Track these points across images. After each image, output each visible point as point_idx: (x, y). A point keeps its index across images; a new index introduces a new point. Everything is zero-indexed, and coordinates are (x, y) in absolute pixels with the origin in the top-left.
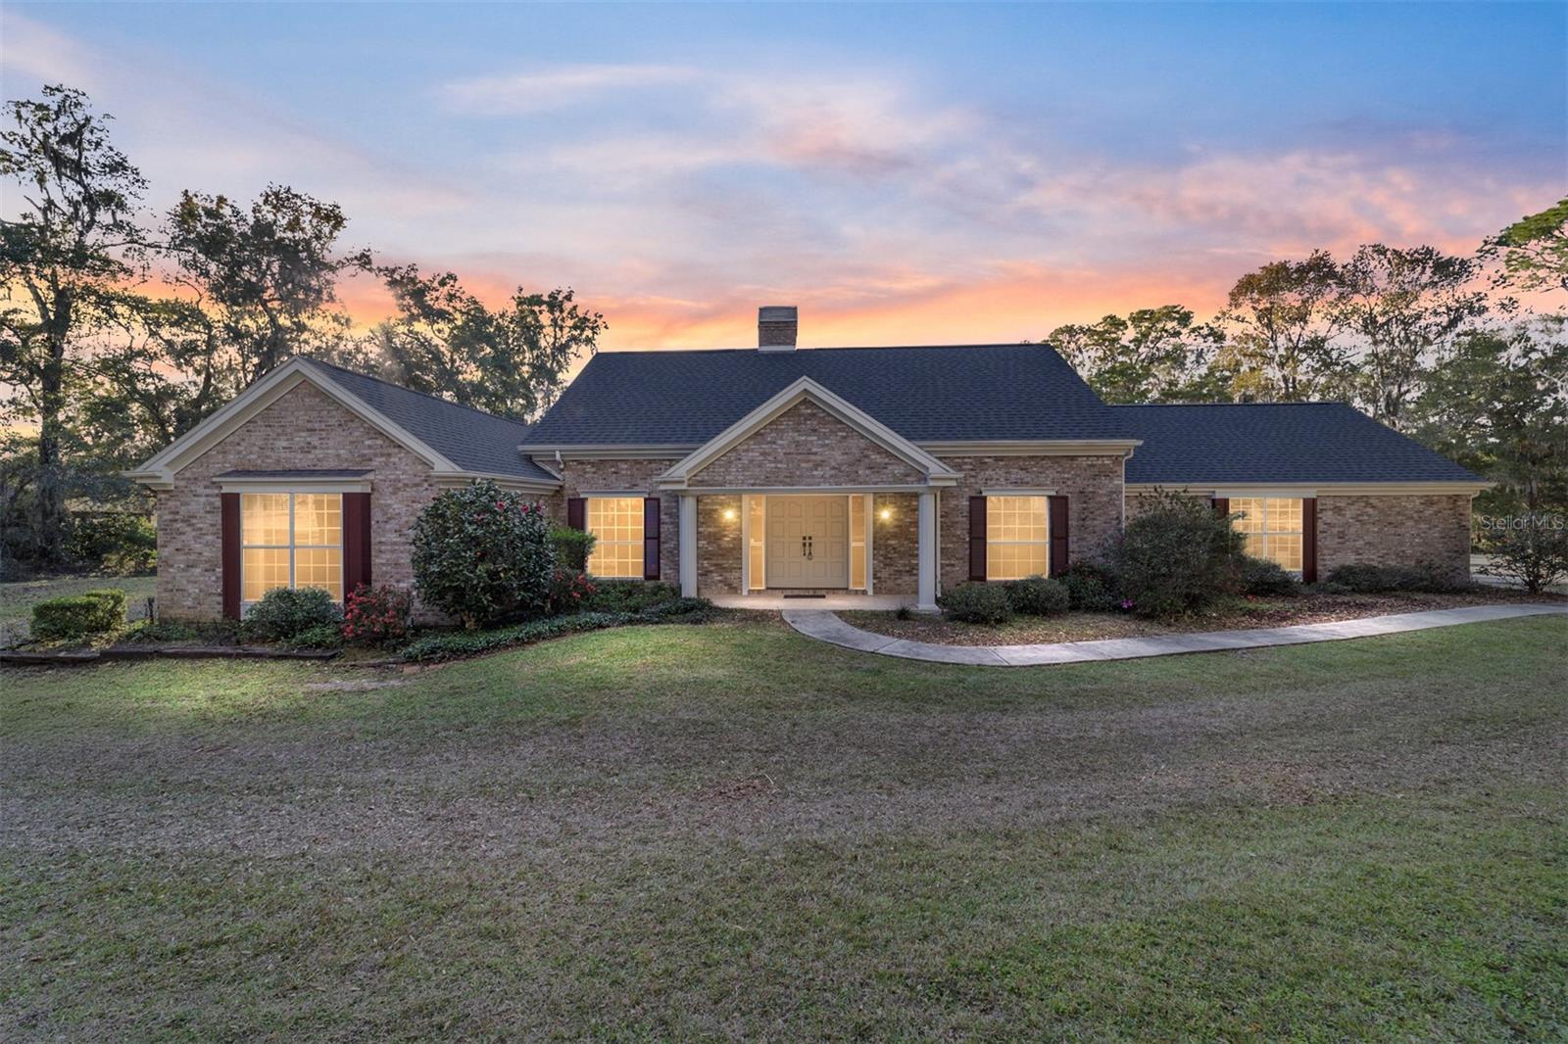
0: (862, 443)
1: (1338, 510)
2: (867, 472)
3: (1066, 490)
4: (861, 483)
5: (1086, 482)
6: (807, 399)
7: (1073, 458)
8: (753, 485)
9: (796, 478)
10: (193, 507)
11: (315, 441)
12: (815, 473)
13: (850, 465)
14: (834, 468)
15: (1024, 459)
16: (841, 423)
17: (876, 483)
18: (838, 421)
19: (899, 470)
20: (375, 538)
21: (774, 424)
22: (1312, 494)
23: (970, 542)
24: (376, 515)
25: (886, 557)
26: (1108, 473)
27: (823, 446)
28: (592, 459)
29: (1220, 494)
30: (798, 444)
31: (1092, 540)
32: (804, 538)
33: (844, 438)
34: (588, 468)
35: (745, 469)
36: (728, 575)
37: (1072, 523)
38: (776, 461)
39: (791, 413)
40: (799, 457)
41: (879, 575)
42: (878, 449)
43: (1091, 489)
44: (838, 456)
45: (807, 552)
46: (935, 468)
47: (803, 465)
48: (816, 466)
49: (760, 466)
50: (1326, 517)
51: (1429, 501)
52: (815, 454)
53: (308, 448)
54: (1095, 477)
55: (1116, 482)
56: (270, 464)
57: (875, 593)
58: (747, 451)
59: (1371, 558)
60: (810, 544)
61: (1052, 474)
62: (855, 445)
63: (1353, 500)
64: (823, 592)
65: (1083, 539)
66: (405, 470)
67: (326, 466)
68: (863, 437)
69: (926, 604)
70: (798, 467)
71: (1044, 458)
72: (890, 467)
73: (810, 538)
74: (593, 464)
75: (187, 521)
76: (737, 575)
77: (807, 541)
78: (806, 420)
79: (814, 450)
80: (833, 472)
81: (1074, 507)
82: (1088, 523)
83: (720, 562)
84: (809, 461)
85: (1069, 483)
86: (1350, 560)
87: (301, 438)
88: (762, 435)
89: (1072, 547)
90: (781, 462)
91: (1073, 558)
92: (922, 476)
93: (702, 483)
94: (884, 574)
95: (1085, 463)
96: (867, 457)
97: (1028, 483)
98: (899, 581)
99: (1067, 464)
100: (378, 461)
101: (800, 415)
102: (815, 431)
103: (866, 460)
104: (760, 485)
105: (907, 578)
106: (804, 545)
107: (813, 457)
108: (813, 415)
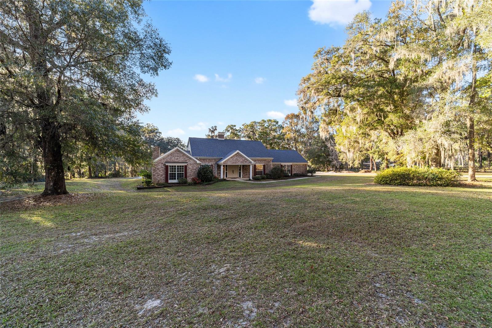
1: (294, 166)
2: (245, 162)
3: (265, 164)
6: (238, 153)
9: (236, 163)
10: (159, 167)
11: (178, 158)
13: (243, 161)
14: (241, 162)
15: (260, 160)
18: (241, 156)
19: (248, 162)
20: (187, 171)
21: (234, 156)
22: (291, 164)
23: (254, 171)
24: (188, 168)
25: (243, 173)
26: (270, 162)
29: (282, 164)
30: (236, 159)
31: (268, 170)
34: (202, 160)
35: (230, 162)
37: (266, 168)
39: (236, 155)
42: (246, 159)
43: (268, 164)
44: (241, 160)
45: (233, 173)
46: (253, 162)
47: (237, 161)
49: (232, 161)
50: (293, 167)
51: (303, 165)
53: (177, 159)
54: (268, 162)
56: (171, 161)
57: (242, 178)
58: (230, 159)
59: (298, 172)
61: (263, 162)
62: (243, 159)
63: (296, 165)
66: (192, 162)
67: (180, 161)
69: (251, 178)
71: (262, 160)
75: (158, 169)
79: (238, 159)
81: (266, 166)
82: (268, 168)
86: (295, 172)
87: (176, 158)
88: (232, 157)
89: (266, 171)
90: (234, 161)
92: (251, 163)
94: (243, 175)
95: (267, 160)
97: (261, 163)
99: (265, 160)
100: (188, 161)
102: (239, 157)
106: (233, 171)
108: (238, 155)
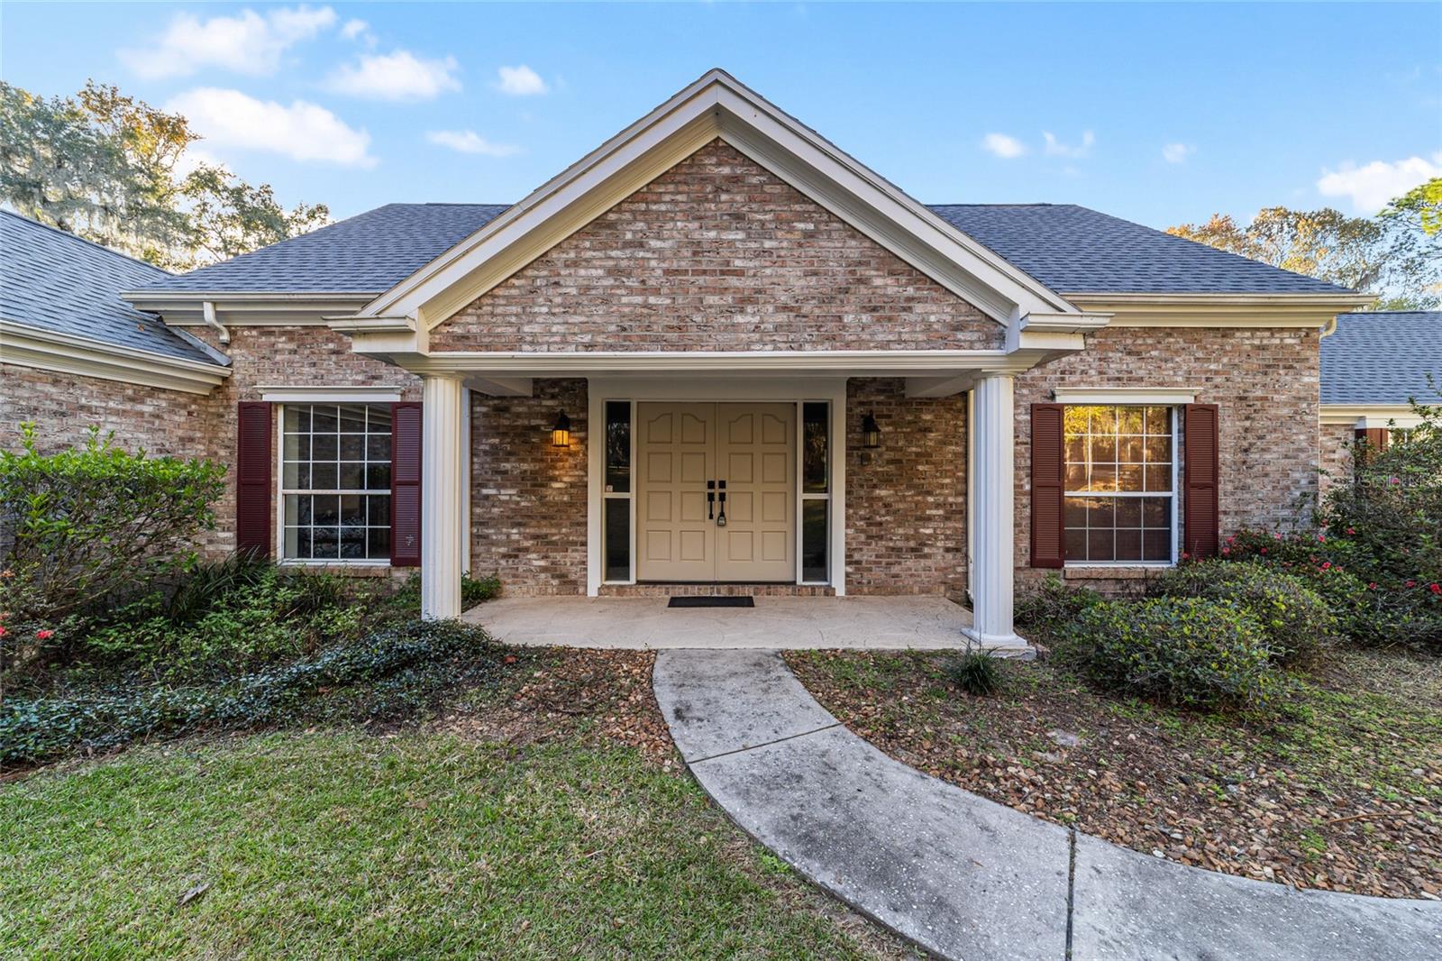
0: (853, 249)
2: (865, 318)
3: (1213, 393)
4: (848, 346)
5: (1249, 379)
7: (1226, 333)
8: (588, 347)
9: (693, 333)
12: (739, 319)
13: (826, 300)
14: (785, 308)
15: (1135, 333)
16: (803, 198)
17: (885, 345)
18: (795, 195)
19: (938, 314)
21: (639, 197)
23: (1032, 493)
25: (870, 521)
26: (1292, 362)
27: (759, 254)
28: (289, 324)
29: (1371, 422)
30: (697, 249)
31: (1263, 489)
32: (711, 485)
33: (809, 235)
34: (282, 342)
35: (570, 307)
36: (559, 556)
37: (1225, 457)
38: (645, 289)
39: (682, 172)
40: (701, 280)
41: (857, 556)
42: (892, 265)
43: (1259, 393)
44: (795, 279)
45: (716, 513)
46: (1033, 305)
47: (711, 299)
48: (743, 302)
49: (605, 301)
52: (739, 273)
54: (1267, 369)
55: (1306, 379)
57: (848, 592)
58: (575, 264)
60: (722, 497)
61: (1185, 362)
62: (836, 251)
64: (748, 591)
65: (1244, 488)
68: (854, 233)
69: (996, 634)
70: (699, 306)
71: (1170, 332)
72: (919, 308)
73: (722, 484)
74: (290, 335)
76: (577, 556)
77: (717, 491)
78: (718, 190)
79: (738, 263)
80: (782, 318)
81: (1228, 426)
82: (1254, 456)
83: (545, 531)
84: (723, 291)
85: (1218, 380)
88: (611, 225)
89: (1225, 503)
90: (657, 291)
91: (1227, 524)
93: (463, 340)
94: (866, 556)
95: (1248, 342)
96: (862, 281)
97: (1141, 379)
98: (895, 569)
99: (1213, 343)
101: (704, 180)
102: (738, 217)
103: (863, 290)
104: (611, 347)
105: (910, 563)
106: (711, 497)
107: (733, 281)
108: (735, 179)
